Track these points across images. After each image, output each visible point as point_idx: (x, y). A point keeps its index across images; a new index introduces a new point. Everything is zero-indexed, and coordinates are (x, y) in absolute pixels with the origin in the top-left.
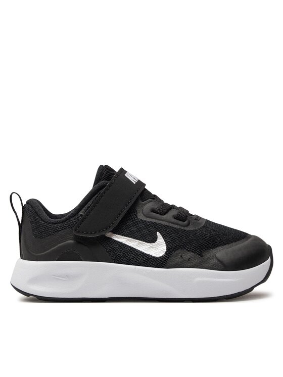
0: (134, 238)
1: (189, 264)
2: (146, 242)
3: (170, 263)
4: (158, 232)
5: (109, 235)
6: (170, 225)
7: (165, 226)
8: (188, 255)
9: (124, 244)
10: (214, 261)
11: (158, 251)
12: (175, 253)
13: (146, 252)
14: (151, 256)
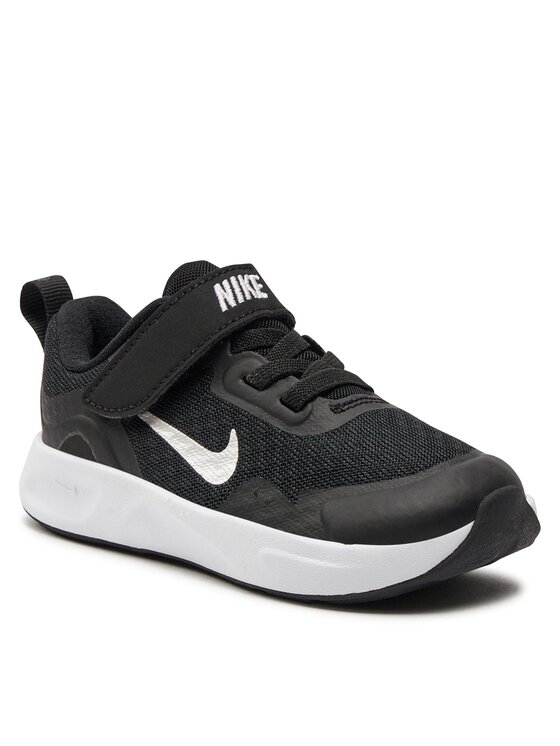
0: (188, 434)
1: (264, 515)
2: (205, 447)
3: (231, 504)
4: (233, 430)
5: (146, 417)
6: (266, 417)
7: (253, 419)
8: (271, 493)
9: (167, 444)
10: (315, 519)
11: (218, 472)
12: (246, 484)
13: (199, 470)
14: (203, 480)
